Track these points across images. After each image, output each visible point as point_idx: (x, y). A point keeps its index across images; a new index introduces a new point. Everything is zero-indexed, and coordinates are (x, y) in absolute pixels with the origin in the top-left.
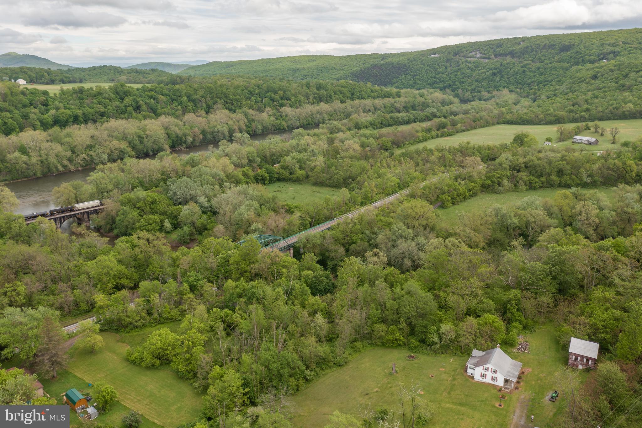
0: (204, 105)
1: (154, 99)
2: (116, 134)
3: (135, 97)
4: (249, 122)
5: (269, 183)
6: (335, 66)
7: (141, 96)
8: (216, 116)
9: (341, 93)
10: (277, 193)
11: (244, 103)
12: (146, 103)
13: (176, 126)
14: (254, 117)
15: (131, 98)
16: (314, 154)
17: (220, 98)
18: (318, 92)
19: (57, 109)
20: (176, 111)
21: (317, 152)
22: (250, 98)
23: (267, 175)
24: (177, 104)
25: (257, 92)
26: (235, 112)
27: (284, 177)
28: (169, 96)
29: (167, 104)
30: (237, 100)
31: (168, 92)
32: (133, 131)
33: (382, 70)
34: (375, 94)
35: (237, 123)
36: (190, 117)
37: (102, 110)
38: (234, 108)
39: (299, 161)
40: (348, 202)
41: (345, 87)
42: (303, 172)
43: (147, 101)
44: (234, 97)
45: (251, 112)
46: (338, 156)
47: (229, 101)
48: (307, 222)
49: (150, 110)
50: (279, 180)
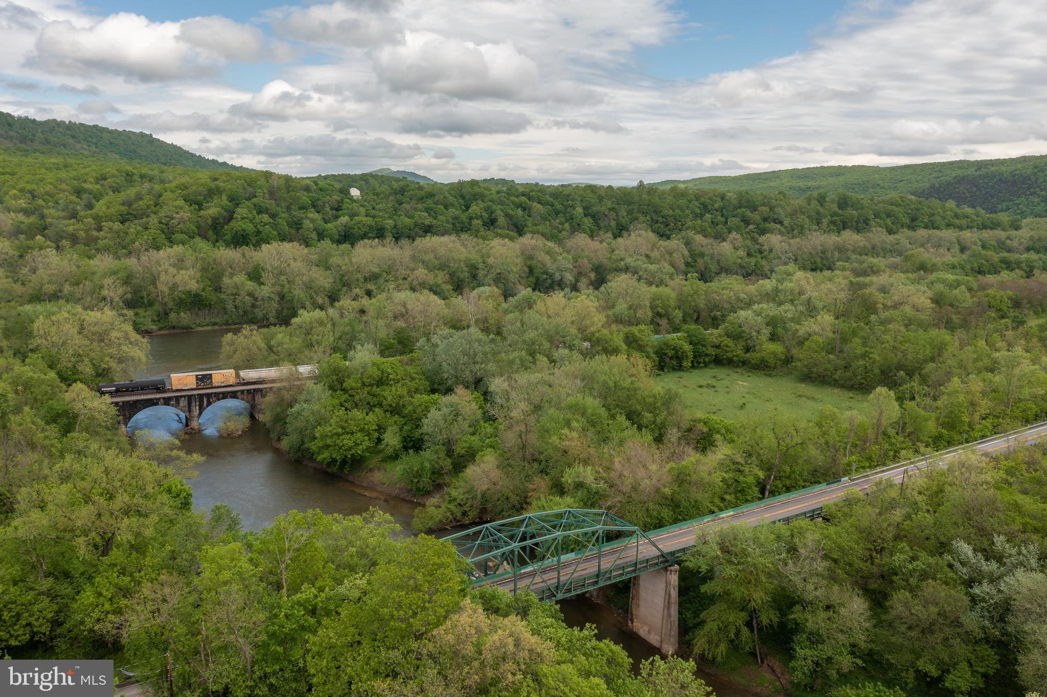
0: (613, 223)
1: (524, 209)
2: (430, 257)
3: (489, 203)
4: (692, 256)
5: (693, 367)
6: (880, 182)
7: (502, 203)
8: (628, 242)
9: (889, 216)
10: (705, 390)
11: (689, 223)
12: (507, 215)
13: (547, 253)
14: (702, 249)
15: (482, 205)
16: (811, 310)
17: (645, 214)
18: (840, 212)
19: (352, 216)
20: (560, 232)
21: (820, 305)
22: (702, 216)
23: (687, 347)
24: (563, 220)
25: (716, 206)
26: (669, 238)
27: (729, 355)
28: (552, 205)
29: (546, 219)
30: (676, 219)
31: (549, 199)
32: (463, 257)
33: (976, 186)
34: (964, 222)
35: (667, 256)
36: (581, 240)
37: (428, 221)
38: (668, 233)
39: (772, 322)
40: (892, 432)
41: (899, 205)
42: (777, 348)
43: (510, 212)
44: (671, 213)
45: (699, 238)
46: (873, 318)
47: (660, 219)
48: (751, 480)
49: (512, 227)
50: (718, 361)
